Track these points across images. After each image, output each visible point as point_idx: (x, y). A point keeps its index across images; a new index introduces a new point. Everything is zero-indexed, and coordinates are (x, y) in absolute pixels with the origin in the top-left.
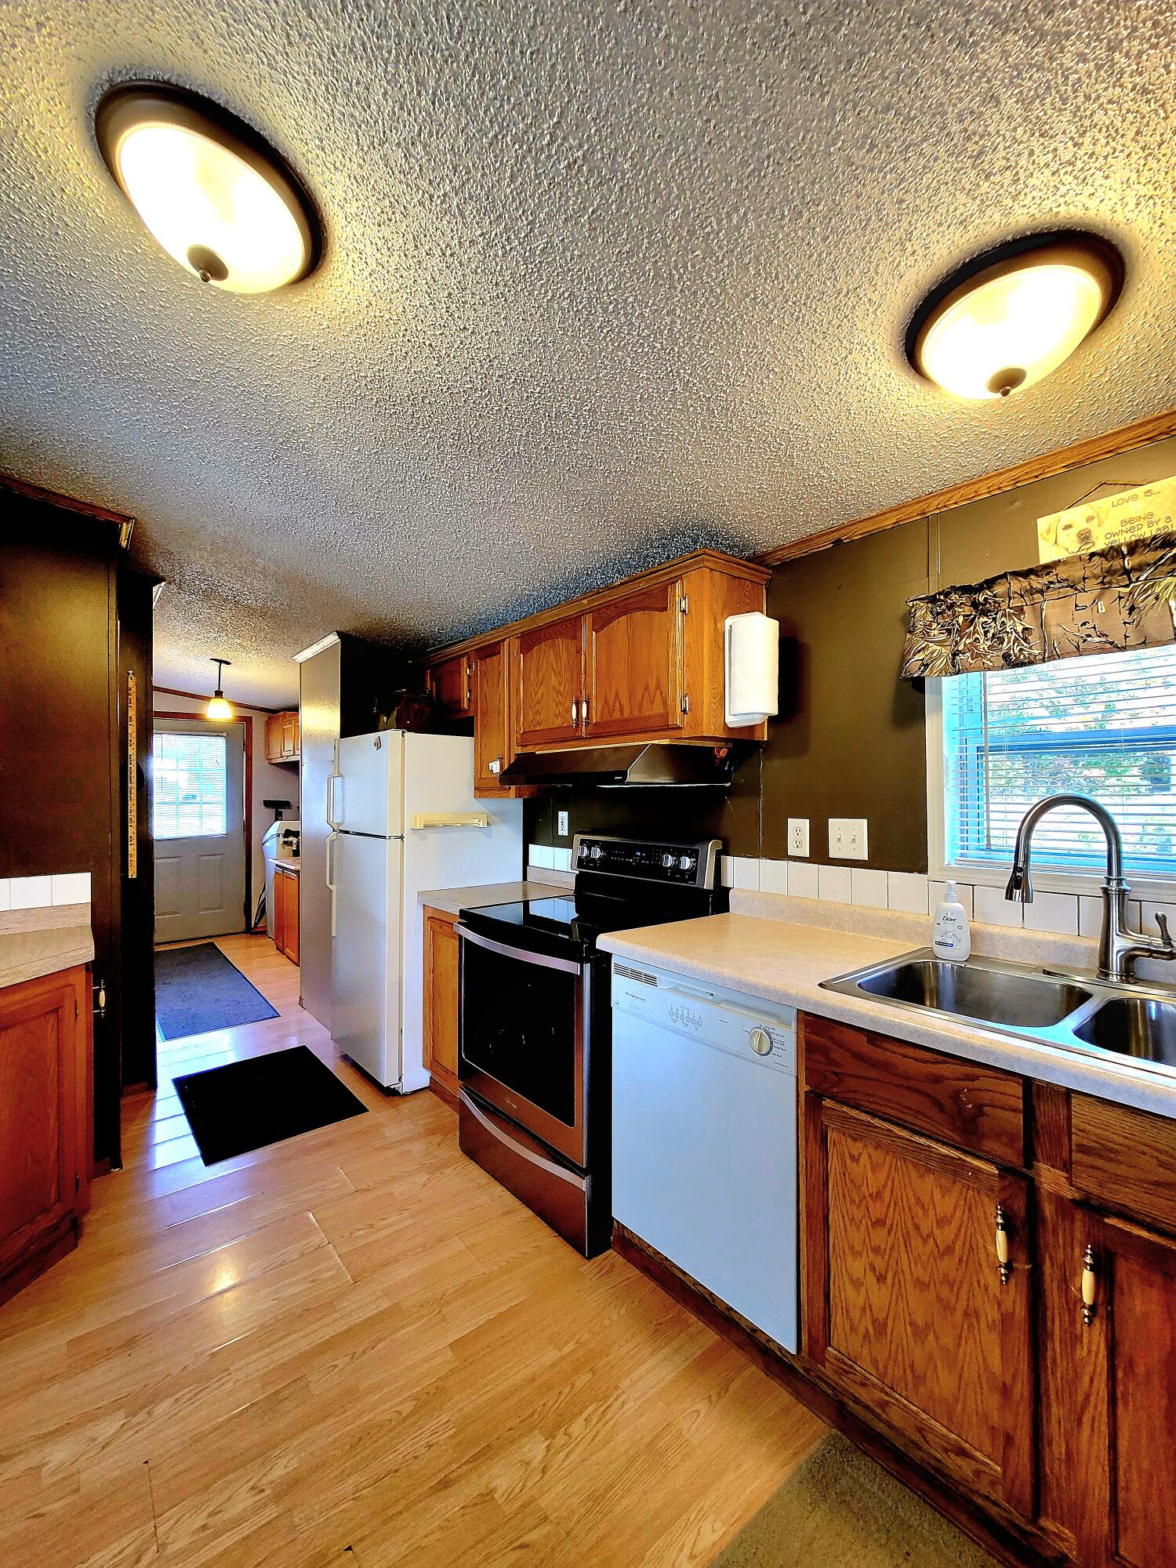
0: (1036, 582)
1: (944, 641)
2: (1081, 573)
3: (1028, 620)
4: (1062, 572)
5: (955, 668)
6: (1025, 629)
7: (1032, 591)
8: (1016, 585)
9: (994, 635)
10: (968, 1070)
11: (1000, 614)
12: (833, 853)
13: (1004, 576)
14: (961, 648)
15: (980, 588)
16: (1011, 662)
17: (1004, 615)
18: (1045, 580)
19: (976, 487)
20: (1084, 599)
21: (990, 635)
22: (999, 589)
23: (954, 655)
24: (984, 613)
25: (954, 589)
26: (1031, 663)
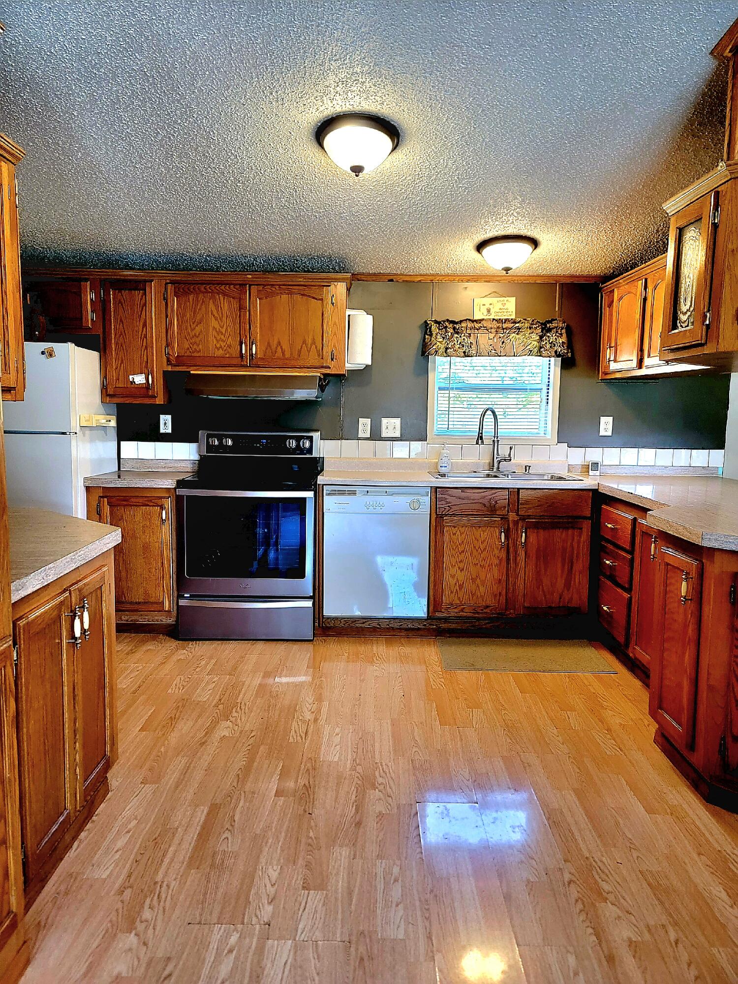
0: (477, 325)
1: (442, 342)
2: (490, 326)
3: (472, 340)
4: (485, 323)
5: (446, 353)
6: (471, 343)
7: (475, 328)
8: (470, 325)
9: (460, 343)
10: (494, 491)
11: (463, 335)
12: (384, 435)
13: (466, 320)
14: (450, 346)
15: (457, 323)
16: (466, 355)
17: (464, 336)
18: (479, 325)
19: (455, 277)
20: (491, 336)
21: (459, 343)
22: (463, 325)
23: (447, 349)
24: (458, 333)
25: (448, 320)
26: (471, 356)
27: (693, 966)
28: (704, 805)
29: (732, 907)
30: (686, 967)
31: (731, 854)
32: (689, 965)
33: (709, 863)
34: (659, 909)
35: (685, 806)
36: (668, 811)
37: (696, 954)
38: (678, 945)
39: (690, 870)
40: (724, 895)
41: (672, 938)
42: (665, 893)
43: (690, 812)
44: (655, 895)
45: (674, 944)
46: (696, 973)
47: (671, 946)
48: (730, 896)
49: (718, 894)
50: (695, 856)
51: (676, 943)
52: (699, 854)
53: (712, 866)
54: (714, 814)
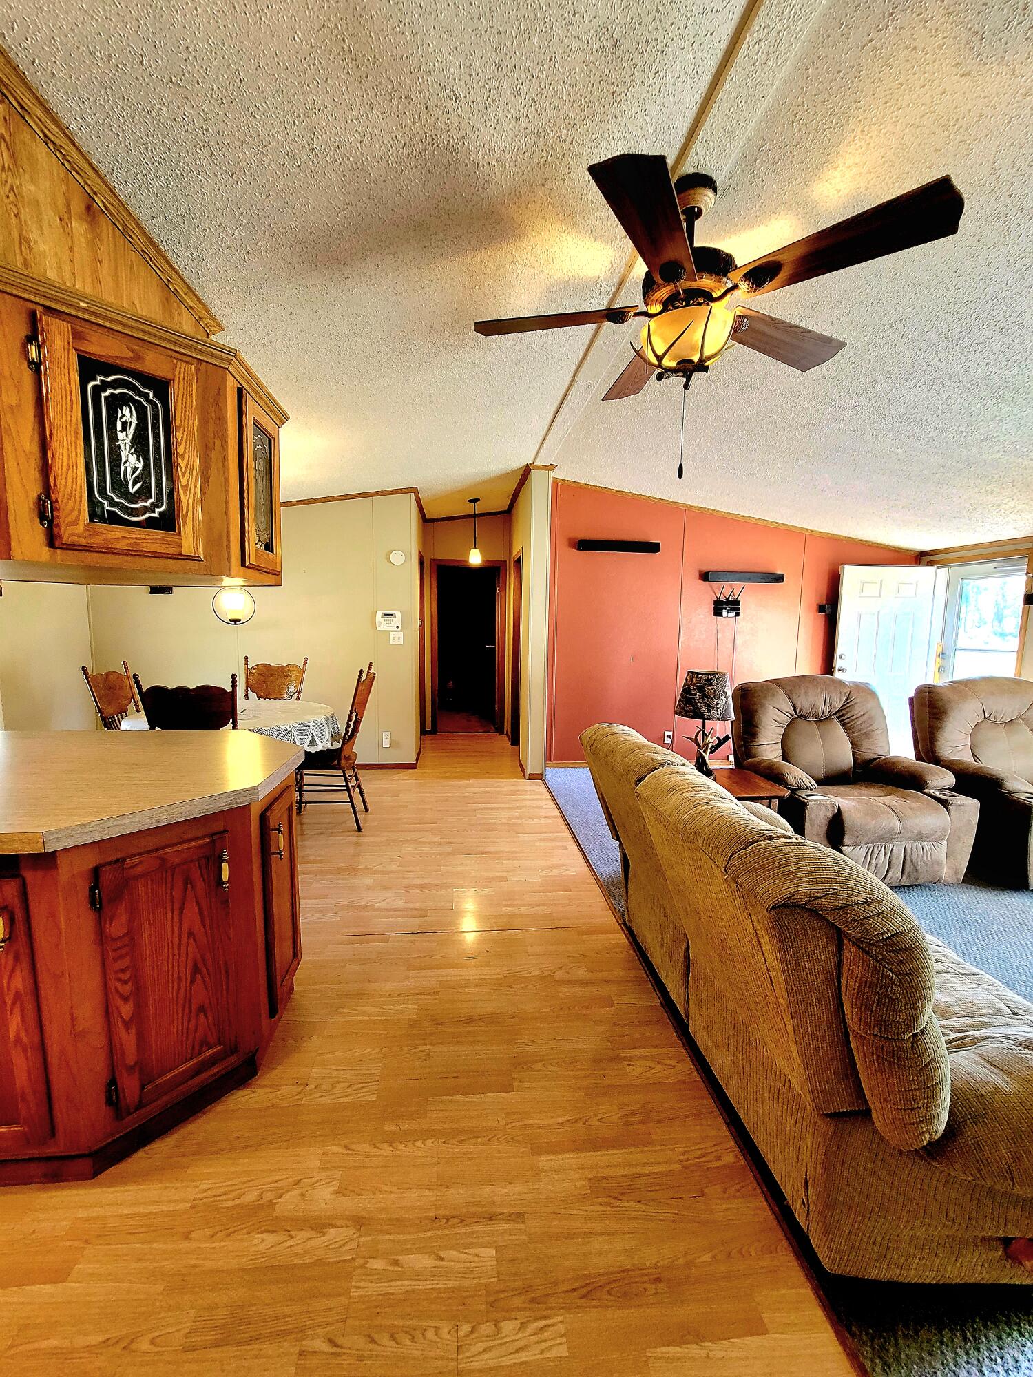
27: (376, 1337)
28: (93, 1186)
29: (291, 1237)
30: (373, 1346)
31: (204, 1194)
32: (373, 1341)
33: (209, 1232)
34: (269, 1348)
35: (82, 1214)
36: (76, 1244)
37: (357, 1323)
38: (339, 1343)
39: (209, 1264)
40: (271, 1239)
41: (326, 1347)
42: (240, 1324)
43: (100, 1212)
44: (239, 1343)
45: (334, 1350)
46: (387, 1335)
47: (337, 1355)
48: (274, 1232)
49: (267, 1244)
50: (185, 1245)
51: (336, 1346)
52: (187, 1237)
53: (218, 1228)
54: (122, 1180)
